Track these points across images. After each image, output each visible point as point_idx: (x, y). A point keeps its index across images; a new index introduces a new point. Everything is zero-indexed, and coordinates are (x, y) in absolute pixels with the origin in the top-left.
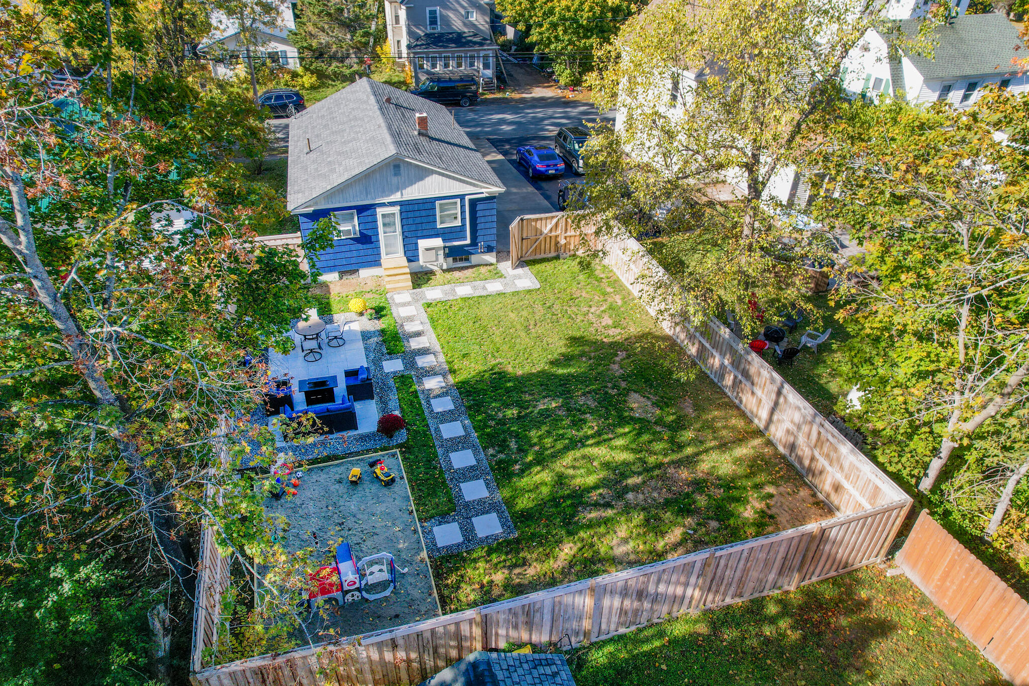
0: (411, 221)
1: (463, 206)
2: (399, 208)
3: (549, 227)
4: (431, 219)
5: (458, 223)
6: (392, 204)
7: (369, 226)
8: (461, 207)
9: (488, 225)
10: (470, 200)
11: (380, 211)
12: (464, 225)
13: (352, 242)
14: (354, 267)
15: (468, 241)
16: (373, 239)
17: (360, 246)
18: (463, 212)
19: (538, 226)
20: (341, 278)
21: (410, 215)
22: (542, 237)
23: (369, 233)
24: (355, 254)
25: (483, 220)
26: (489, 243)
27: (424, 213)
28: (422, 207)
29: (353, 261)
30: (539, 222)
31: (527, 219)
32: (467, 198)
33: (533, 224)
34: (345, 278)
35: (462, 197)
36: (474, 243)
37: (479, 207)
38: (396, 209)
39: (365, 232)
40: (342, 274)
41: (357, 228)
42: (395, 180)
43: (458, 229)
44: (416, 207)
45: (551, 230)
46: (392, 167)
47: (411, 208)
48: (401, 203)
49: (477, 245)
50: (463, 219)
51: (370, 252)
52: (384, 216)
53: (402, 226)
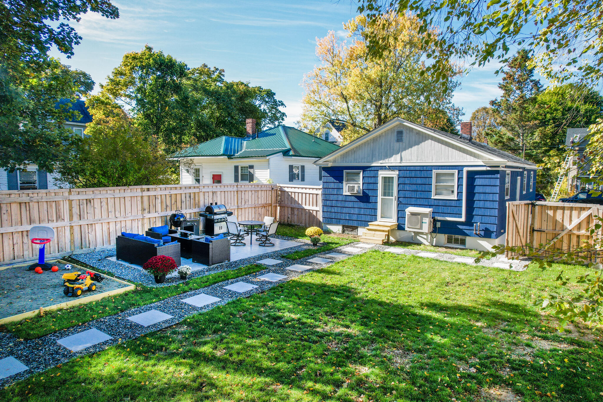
0: (407, 187)
1: (460, 179)
2: (397, 172)
3: (576, 221)
4: (427, 188)
5: (454, 197)
6: (391, 168)
7: (371, 186)
8: (459, 179)
9: (488, 204)
10: (469, 172)
11: (382, 174)
12: (459, 200)
13: (356, 200)
14: (355, 224)
15: (463, 219)
16: (372, 199)
17: (362, 205)
18: (460, 185)
19: (559, 217)
20: (343, 232)
21: (407, 181)
22: (563, 233)
23: (370, 193)
24: (356, 211)
25: (482, 197)
26: (488, 226)
27: (419, 181)
28: (418, 174)
29: (355, 217)
30: (559, 213)
31: (542, 206)
32: (465, 169)
33: (551, 213)
34: (346, 232)
35: (460, 168)
36: (469, 222)
37: (478, 182)
38: (394, 174)
39: (367, 192)
40: (345, 228)
41: (361, 188)
42: (397, 145)
43: (453, 204)
44: (413, 174)
45: (579, 227)
46: (396, 134)
47: (408, 174)
48: (400, 168)
49: (472, 226)
50: (460, 193)
51: (368, 212)
52: (385, 178)
53: (399, 191)
